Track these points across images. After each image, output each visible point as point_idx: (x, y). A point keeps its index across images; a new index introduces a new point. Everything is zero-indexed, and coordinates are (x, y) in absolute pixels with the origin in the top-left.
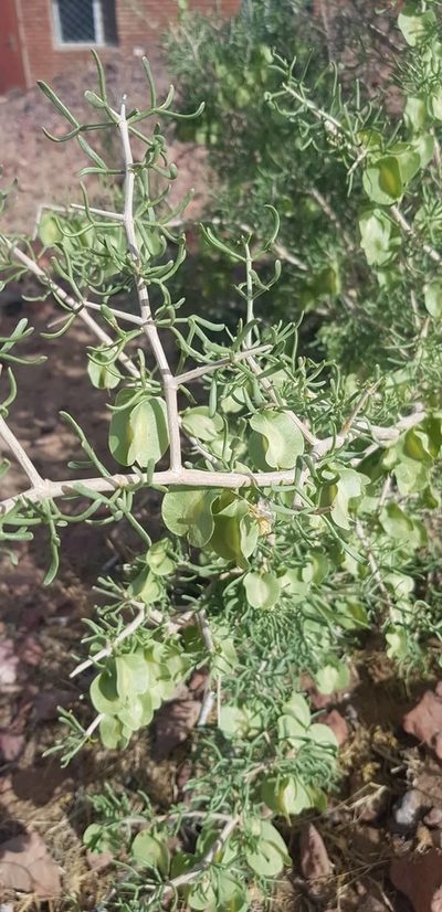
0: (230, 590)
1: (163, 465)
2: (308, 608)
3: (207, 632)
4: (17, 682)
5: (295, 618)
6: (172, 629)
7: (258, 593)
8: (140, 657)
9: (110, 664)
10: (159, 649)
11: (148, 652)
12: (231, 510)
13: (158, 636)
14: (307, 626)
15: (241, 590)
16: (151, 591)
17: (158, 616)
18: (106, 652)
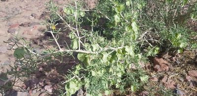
0: (89, 73)
1: (78, 49)
2: (103, 78)
3: (85, 80)
4: (52, 92)
5: (100, 80)
6: (80, 79)
7: (94, 74)
8: (74, 82)
9: (69, 83)
10: (77, 82)
11: (75, 82)
12: (87, 56)
13: (77, 80)
14: (103, 82)
15: (91, 73)
16: (76, 72)
17: (77, 77)
18: (68, 81)
